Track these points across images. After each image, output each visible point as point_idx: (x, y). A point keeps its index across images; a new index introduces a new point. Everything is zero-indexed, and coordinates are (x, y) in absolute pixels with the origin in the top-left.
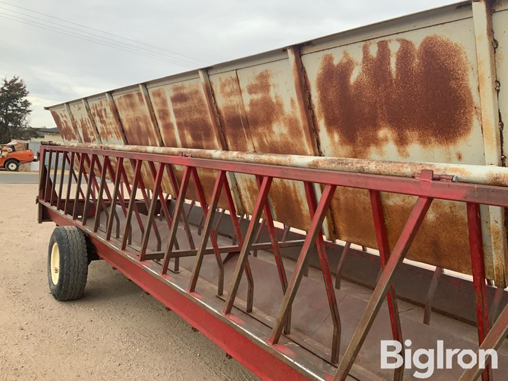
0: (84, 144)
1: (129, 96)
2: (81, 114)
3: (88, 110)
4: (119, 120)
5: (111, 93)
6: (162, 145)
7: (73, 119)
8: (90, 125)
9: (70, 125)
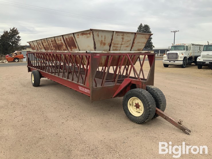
0: (37, 51)
1: (44, 40)
2: (36, 44)
3: (37, 43)
4: (43, 45)
5: (41, 40)
6: (51, 50)
7: (34, 45)
8: (38, 46)
9: (34, 46)
